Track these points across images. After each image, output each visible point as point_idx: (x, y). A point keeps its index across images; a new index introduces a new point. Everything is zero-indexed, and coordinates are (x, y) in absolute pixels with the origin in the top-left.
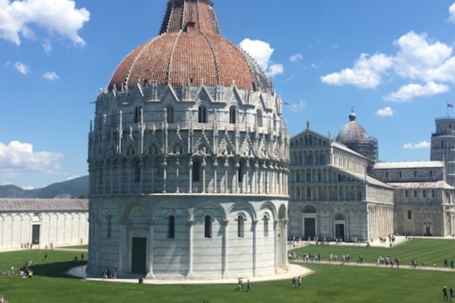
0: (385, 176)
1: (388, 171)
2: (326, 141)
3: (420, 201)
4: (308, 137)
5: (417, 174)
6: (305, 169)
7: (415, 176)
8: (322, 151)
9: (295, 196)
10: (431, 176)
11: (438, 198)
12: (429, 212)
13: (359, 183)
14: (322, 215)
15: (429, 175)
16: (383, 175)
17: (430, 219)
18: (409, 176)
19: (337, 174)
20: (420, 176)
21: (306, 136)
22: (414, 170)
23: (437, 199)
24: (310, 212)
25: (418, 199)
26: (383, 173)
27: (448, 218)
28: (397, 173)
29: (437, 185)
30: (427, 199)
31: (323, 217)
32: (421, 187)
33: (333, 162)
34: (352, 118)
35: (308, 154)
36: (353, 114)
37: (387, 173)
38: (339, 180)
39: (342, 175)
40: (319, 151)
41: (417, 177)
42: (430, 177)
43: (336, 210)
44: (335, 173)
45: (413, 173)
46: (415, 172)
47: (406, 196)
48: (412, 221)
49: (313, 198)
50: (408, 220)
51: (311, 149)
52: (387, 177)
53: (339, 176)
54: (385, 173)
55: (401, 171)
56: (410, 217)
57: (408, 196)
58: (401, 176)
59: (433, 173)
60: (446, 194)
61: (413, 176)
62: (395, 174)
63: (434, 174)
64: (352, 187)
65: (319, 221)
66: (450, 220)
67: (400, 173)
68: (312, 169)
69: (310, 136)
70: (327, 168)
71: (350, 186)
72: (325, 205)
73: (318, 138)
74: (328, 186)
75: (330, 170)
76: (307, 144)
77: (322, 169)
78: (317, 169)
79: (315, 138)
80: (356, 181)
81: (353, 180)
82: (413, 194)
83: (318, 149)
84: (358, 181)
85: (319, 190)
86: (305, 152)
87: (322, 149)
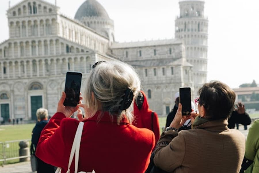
0: (125, 56)
1: (128, 50)
2: (52, 8)
3: (159, 79)
4: (32, 5)
5: (157, 52)
6: (30, 41)
7: (155, 54)
8: (47, 20)
9: (20, 72)
10: (170, 53)
11: (177, 75)
12: (169, 90)
13: (88, 53)
14: (50, 92)
15: (169, 52)
16: (123, 55)
17: (170, 98)
18: (149, 54)
19: (65, 46)
20: (159, 54)
21: (29, 4)
22: (154, 48)
23: (175, 77)
24: (36, 89)
25: (158, 78)
26: (123, 53)
28: (137, 52)
29: (177, 63)
30: (166, 77)
31: (51, 94)
32: (160, 65)
35: (32, 23)
37: (127, 53)
38: (68, 51)
39: (70, 46)
40: (44, 20)
41: (157, 55)
42: (169, 55)
44: (62, 44)
45: (153, 51)
46: (155, 51)
47: (146, 75)
49: (40, 73)
51: (36, 18)
52: (127, 56)
53: (67, 47)
54: (125, 53)
55: (141, 49)
57: (148, 75)
58: (141, 55)
59: (172, 51)
60: (185, 72)
61: (153, 55)
62: (135, 53)
63: (174, 52)
65: (47, 98)
67: (140, 52)
68: (37, 40)
69: (34, 3)
70: (54, 39)
71: (79, 57)
72: (53, 80)
73: (43, 5)
74: (55, 59)
75: (57, 41)
76: (31, 13)
77: (48, 39)
78: (42, 40)
79: (40, 5)
80: (85, 51)
81: (82, 51)
82: (153, 72)
83: (44, 18)
84: (87, 52)
85: (46, 63)
86: (29, 22)
87: (48, 17)
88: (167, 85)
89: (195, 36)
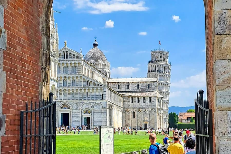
1: (119, 84)
3: (141, 105)
4: (65, 53)
6: (63, 76)
7: (138, 88)
8: (75, 63)
11: (153, 103)
12: (147, 113)
15: (148, 87)
17: (148, 118)
18: (134, 88)
19: (86, 81)
20: (141, 88)
21: (64, 52)
24: (65, 108)
27: (159, 117)
28: (126, 86)
29: (153, 94)
30: (146, 104)
31: (75, 112)
32: (142, 95)
33: (83, 72)
34: (95, 45)
35: (65, 65)
36: (96, 43)
38: (87, 85)
39: (89, 81)
41: (139, 89)
43: (84, 107)
44: (84, 79)
46: (138, 85)
47: (132, 102)
48: (135, 119)
49: (68, 98)
50: (133, 119)
51: (67, 62)
53: (87, 82)
56: (134, 117)
58: (128, 88)
60: (158, 100)
62: (124, 87)
63: (151, 87)
64: (97, 90)
65: (72, 115)
66: (160, 118)
67: (128, 85)
68: (67, 76)
69: (67, 52)
70: (79, 76)
71: (95, 89)
72: (77, 103)
73: (72, 54)
74: (79, 89)
75: (81, 77)
76: (64, 58)
77: (75, 76)
78: (71, 76)
79: (70, 53)
80: (99, 85)
81: (98, 85)
82: (137, 100)
83: (73, 62)
84: (101, 85)
85: (73, 92)
86: (63, 64)
87: (75, 62)
88: (146, 109)
89: (162, 75)
